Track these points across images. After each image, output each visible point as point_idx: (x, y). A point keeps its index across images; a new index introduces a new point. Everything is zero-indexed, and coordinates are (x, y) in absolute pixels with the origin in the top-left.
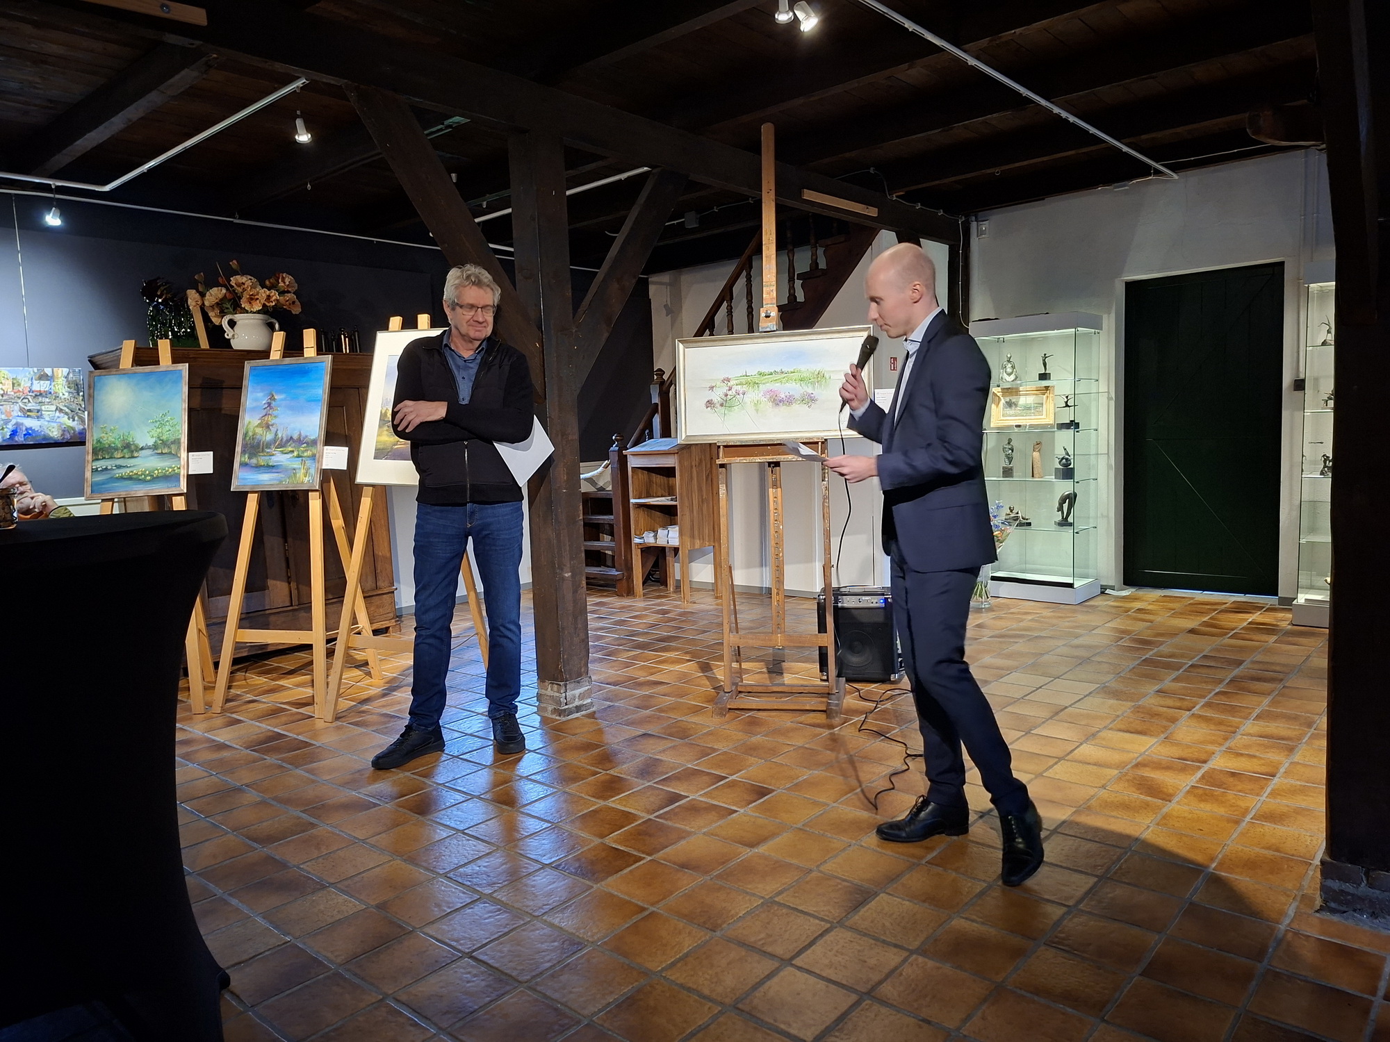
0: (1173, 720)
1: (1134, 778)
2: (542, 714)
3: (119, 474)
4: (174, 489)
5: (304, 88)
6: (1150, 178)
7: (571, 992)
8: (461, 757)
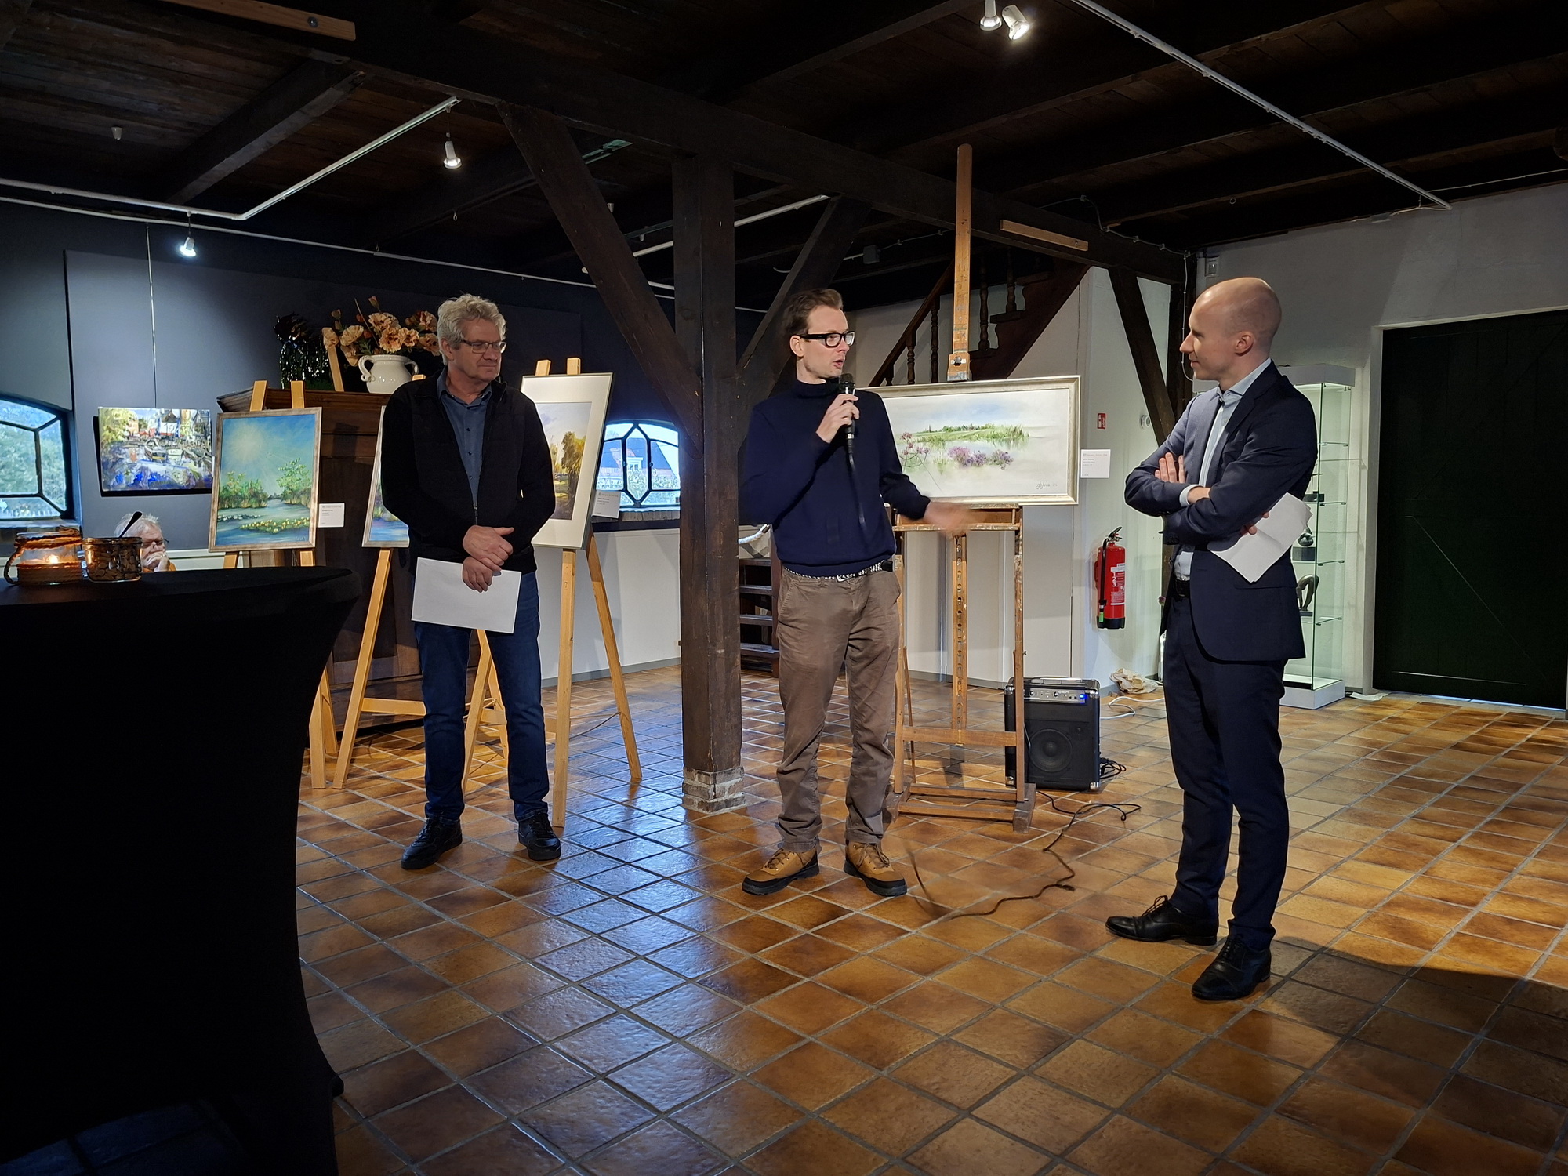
0: (1434, 852)
1: (1386, 920)
2: (688, 807)
3: (245, 525)
4: (302, 543)
5: (455, 108)
6: (1417, 208)
7: (715, 1128)
8: (598, 850)
